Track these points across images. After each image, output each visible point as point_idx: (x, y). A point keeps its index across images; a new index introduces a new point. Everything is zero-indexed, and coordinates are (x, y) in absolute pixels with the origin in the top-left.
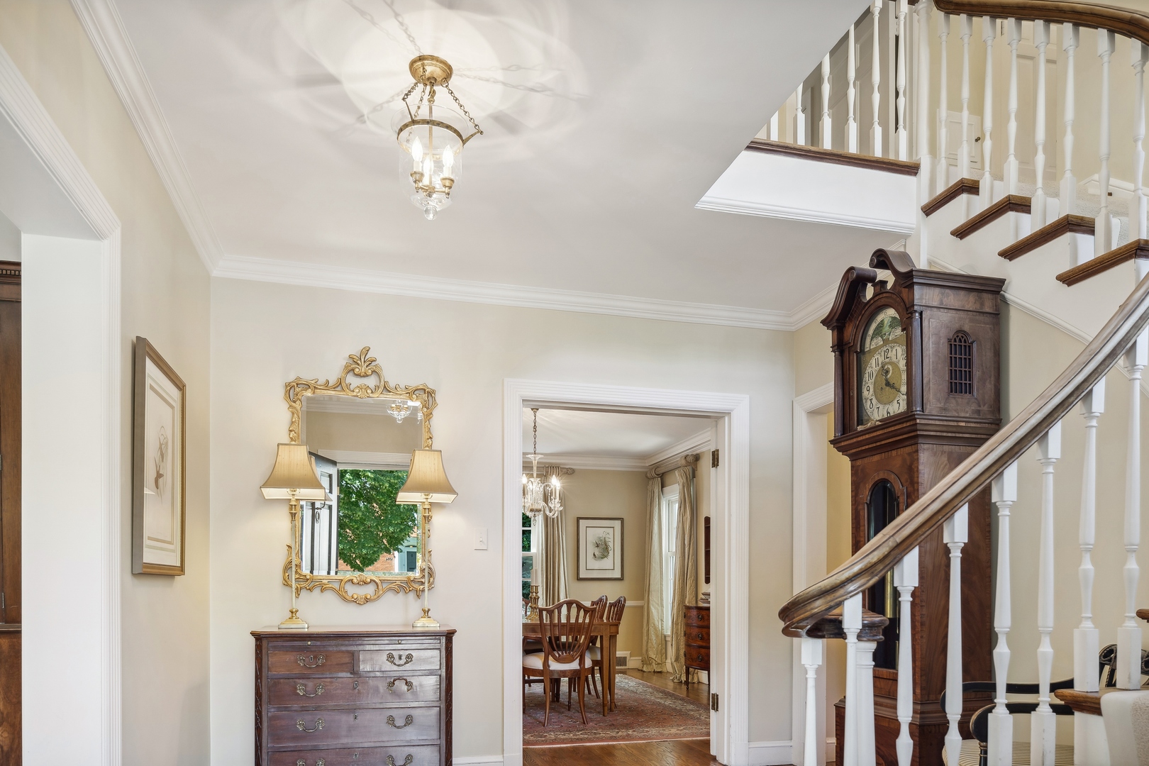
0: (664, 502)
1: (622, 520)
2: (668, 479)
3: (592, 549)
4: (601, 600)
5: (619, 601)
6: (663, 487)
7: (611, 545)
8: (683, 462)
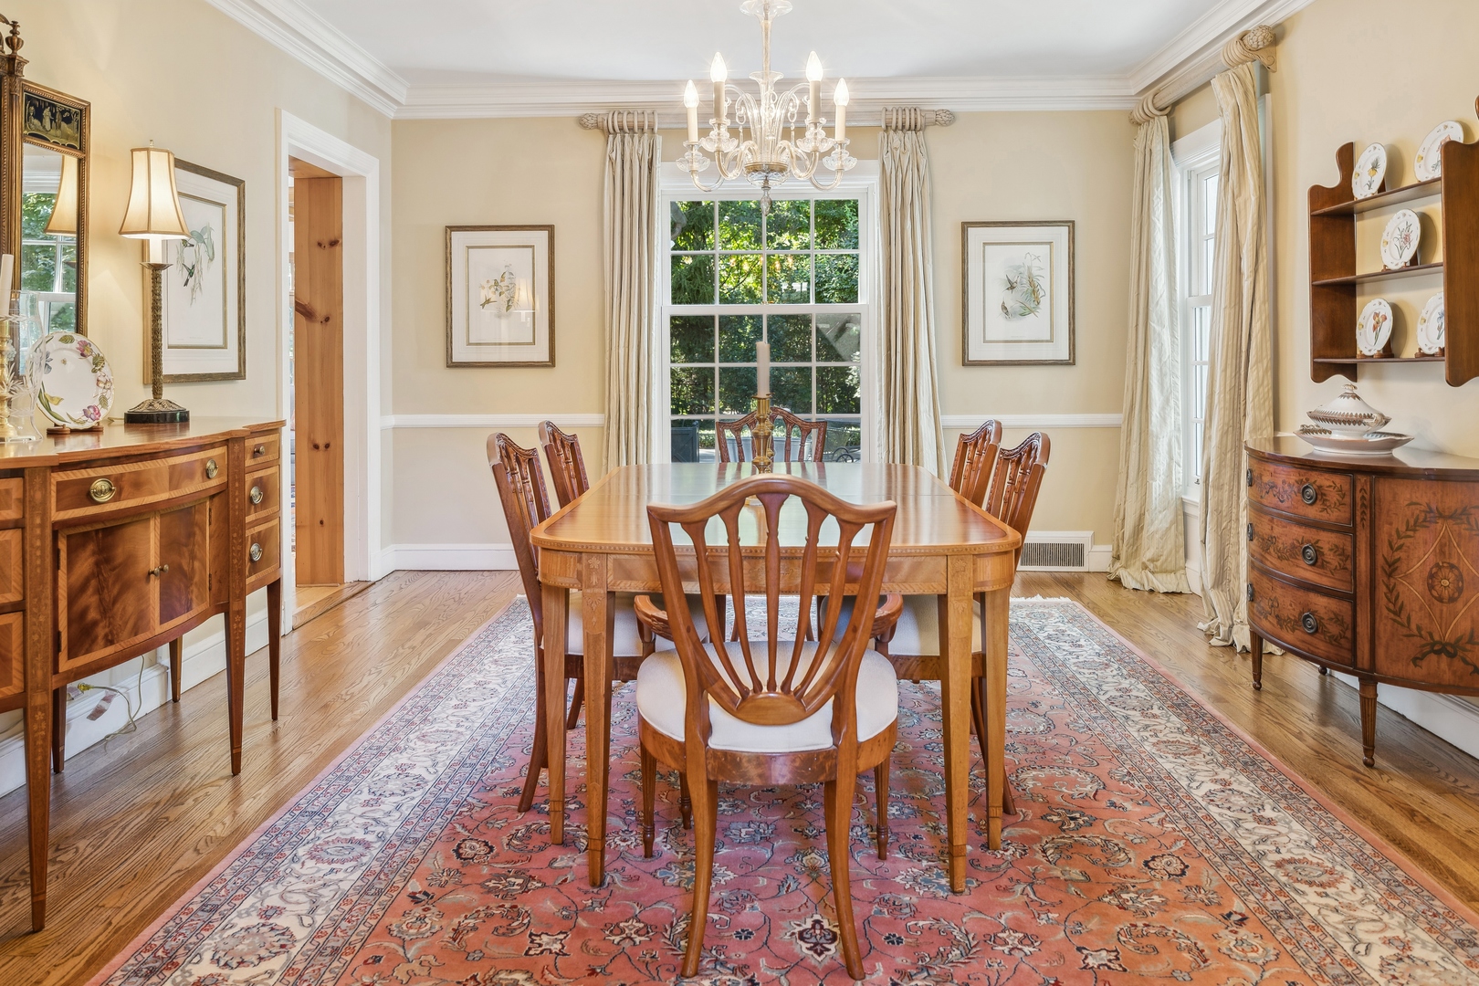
0: (1178, 176)
1: (1071, 225)
2: (1186, 115)
3: (997, 294)
4: (983, 433)
5: (1028, 448)
6: (1173, 138)
7: (1044, 284)
8: (1237, 51)
